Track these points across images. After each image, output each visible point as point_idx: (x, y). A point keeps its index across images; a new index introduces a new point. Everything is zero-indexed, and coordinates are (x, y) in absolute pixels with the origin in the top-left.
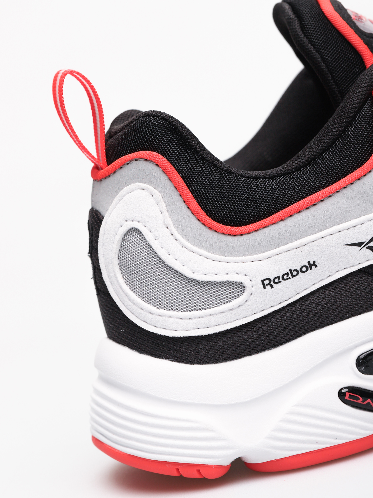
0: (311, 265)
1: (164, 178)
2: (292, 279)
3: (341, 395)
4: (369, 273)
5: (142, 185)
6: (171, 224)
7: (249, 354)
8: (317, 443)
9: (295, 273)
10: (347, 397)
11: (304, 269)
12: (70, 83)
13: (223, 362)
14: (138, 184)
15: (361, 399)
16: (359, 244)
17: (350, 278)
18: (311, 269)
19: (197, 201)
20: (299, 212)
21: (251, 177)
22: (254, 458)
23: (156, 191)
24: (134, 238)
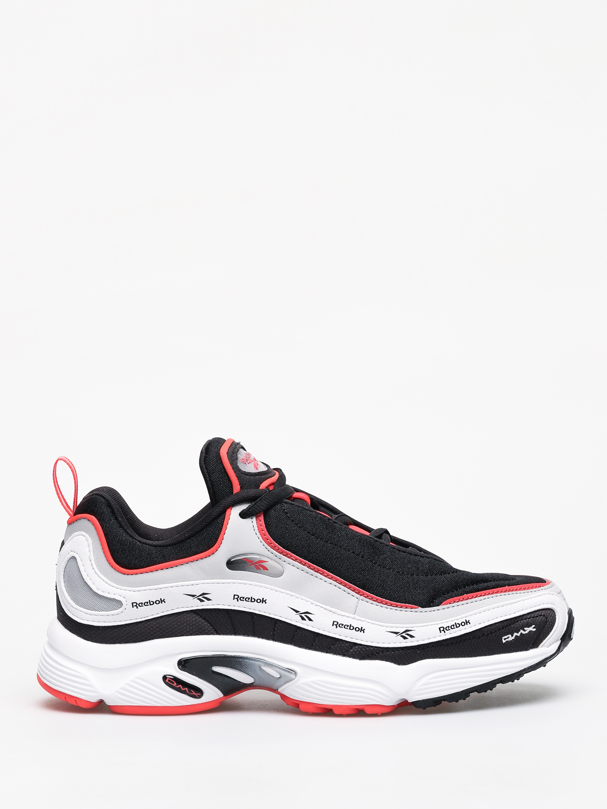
0: (162, 601)
1: (95, 533)
2: (149, 606)
3: (165, 678)
4: (198, 615)
5: (84, 533)
6: (93, 559)
7: (120, 643)
8: (144, 702)
9: (152, 603)
10: (167, 681)
11: (158, 602)
12: (62, 467)
13: (104, 643)
14: (82, 532)
15: (175, 684)
16: (193, 596)
17: (185, 614)
18: (162, 603)
19: (109, 549)
20: (162, 569)
21: (143, 543)
22: (109, 702)
23: (89, 538)
24: (72, 561)
